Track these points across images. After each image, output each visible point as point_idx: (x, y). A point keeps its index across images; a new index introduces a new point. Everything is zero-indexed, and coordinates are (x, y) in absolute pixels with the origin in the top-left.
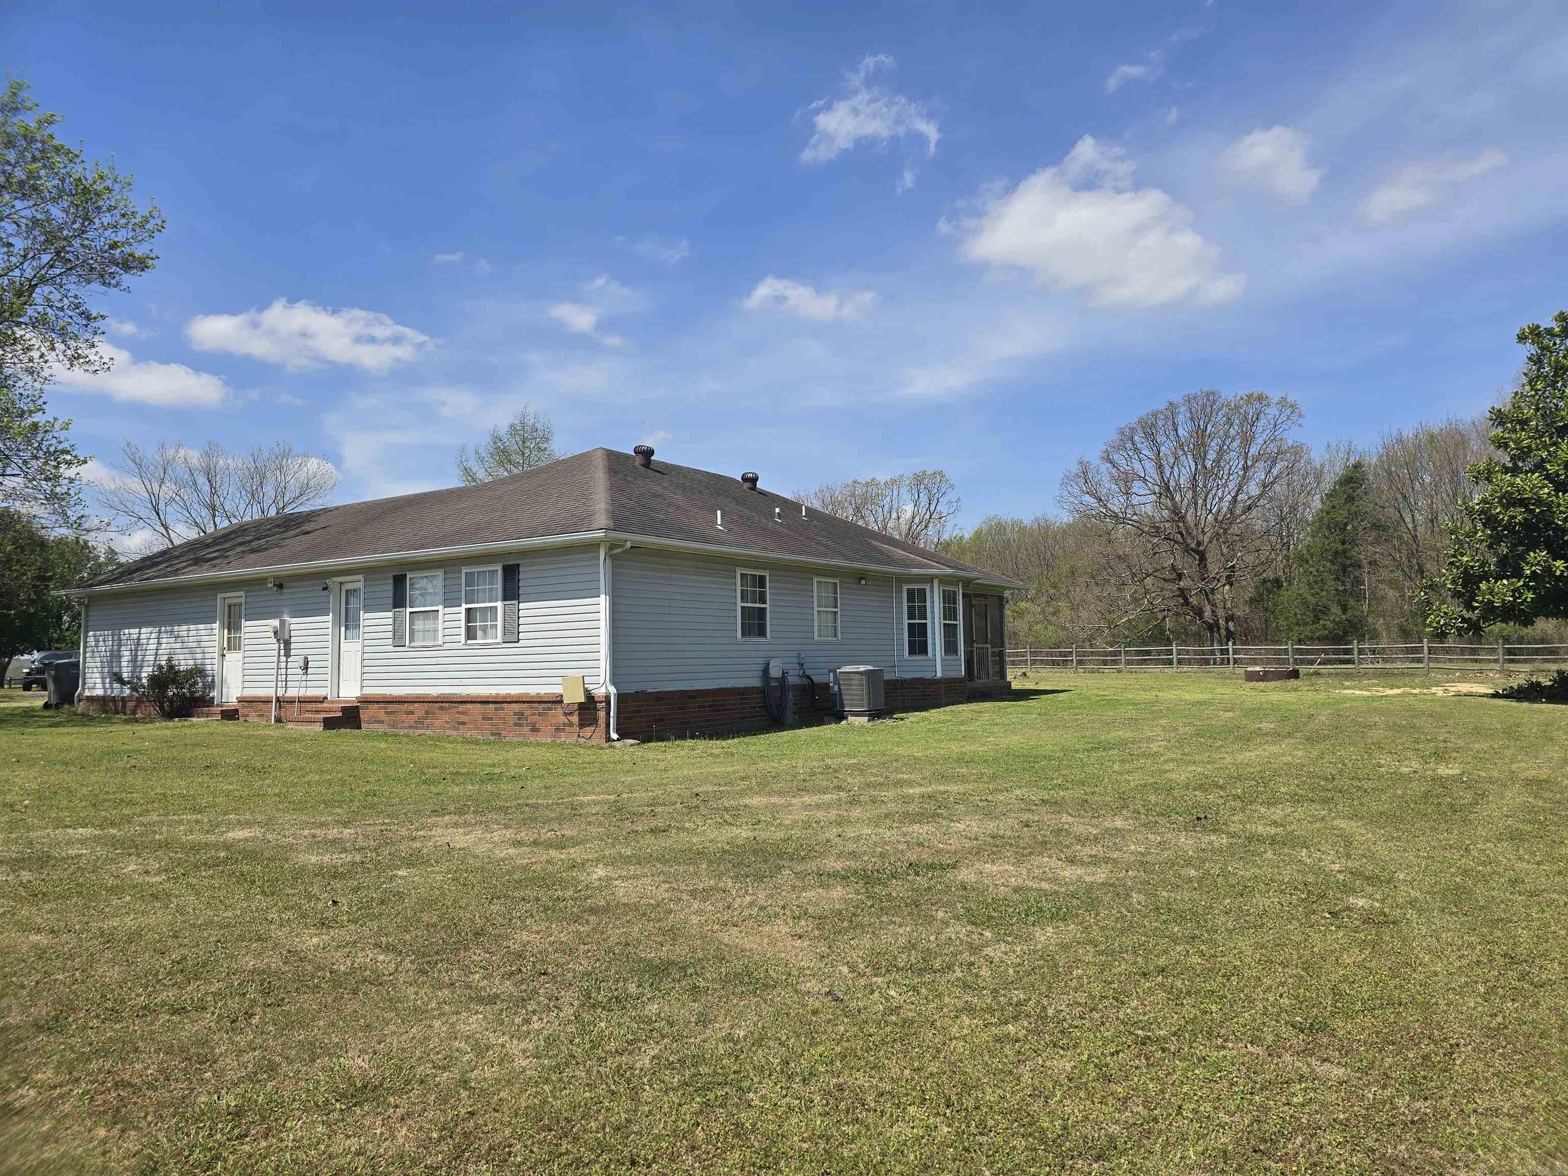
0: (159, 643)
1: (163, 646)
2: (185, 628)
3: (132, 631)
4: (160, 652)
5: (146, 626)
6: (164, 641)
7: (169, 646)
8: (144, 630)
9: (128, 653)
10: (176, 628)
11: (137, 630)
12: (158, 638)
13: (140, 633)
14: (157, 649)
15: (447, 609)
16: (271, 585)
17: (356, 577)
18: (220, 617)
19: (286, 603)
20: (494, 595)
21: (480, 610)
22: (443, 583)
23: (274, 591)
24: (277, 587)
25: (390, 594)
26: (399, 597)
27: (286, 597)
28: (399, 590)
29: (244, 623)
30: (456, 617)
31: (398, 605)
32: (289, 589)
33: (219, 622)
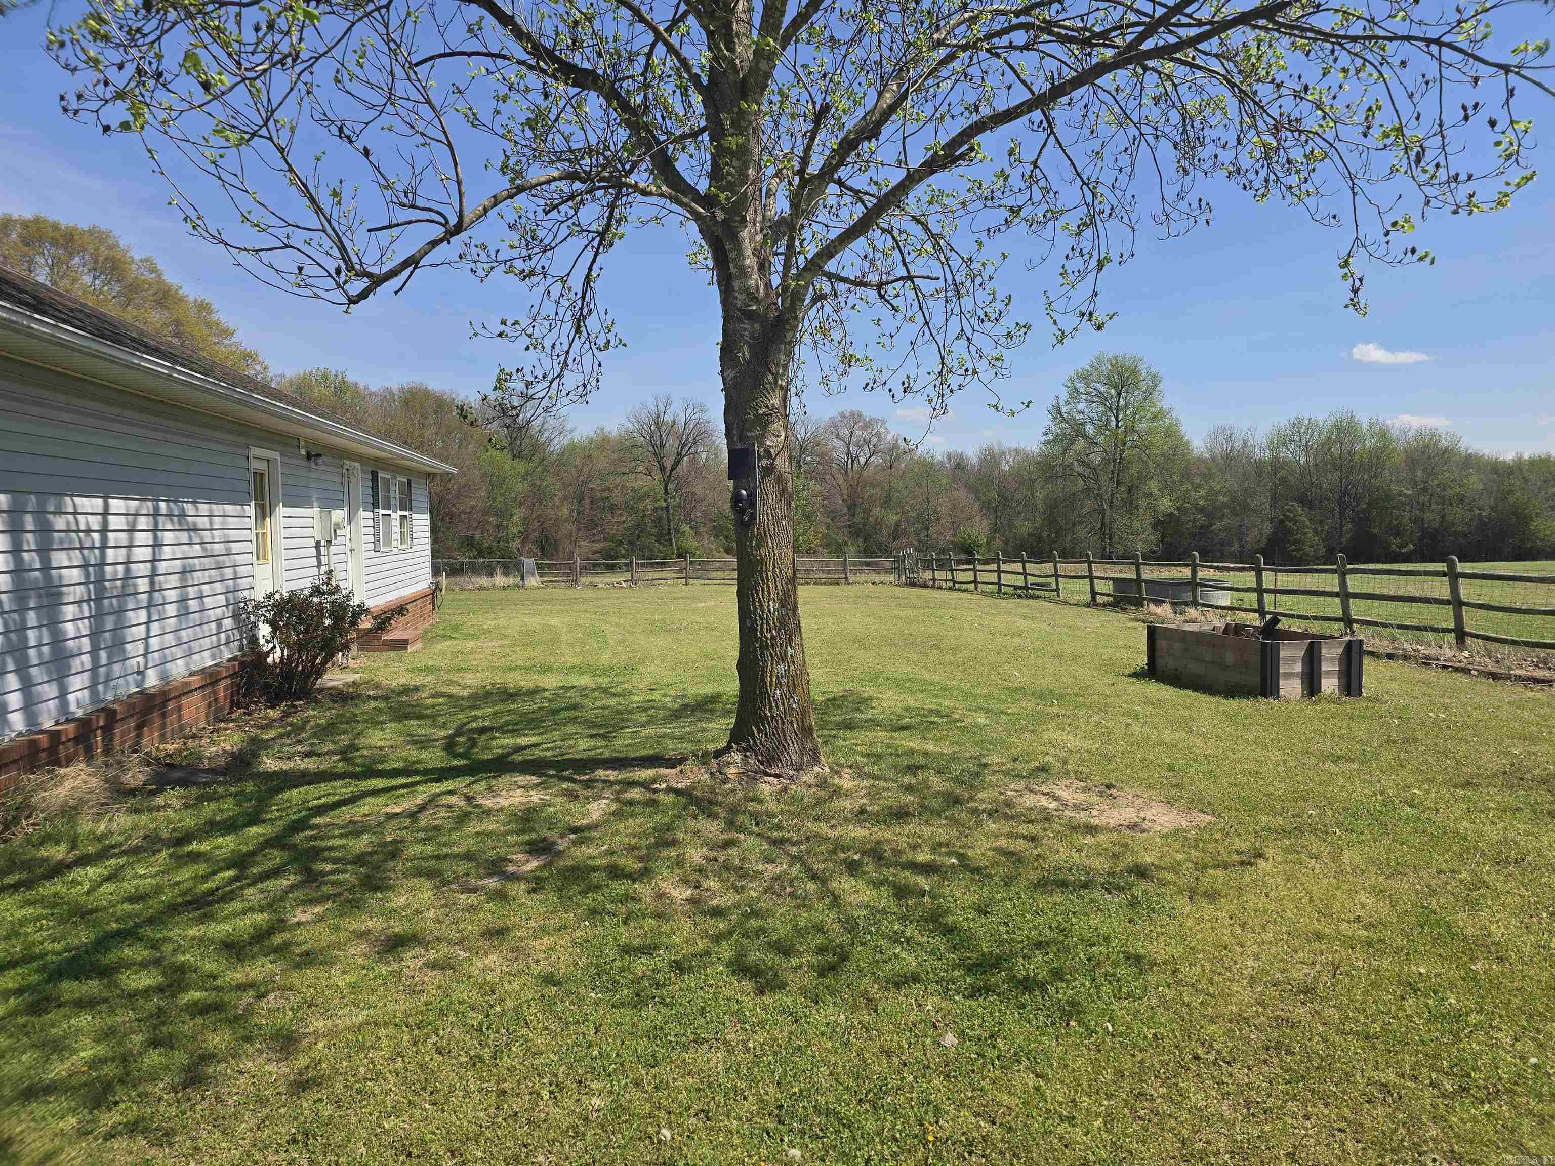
0: (157, 545)
1: (167, 552)
2: (204, 508)
3: (84, 503)
4: (162, 567)
5: (125, 494)
6: (168, 537)
7: (179, 551)
8: (116, 505)
9: (75, 575)
10: (189, 508)
11: (97, 504)
12: (155, 531)
13: (106, 513)
14: (154, 561)
15: (394, 515)
16: (303, 452)
17: (358, 465)
18: (252, 494)
19: (313, 484)
20: (407, 504)
21: (403, 517)
22: (392, 488)
23: (304, 463)
24: (309, 457)
25: (370, 492)
26: (375, 496)
27: (313, 475)
28: (374, 488)
29: (281, 510)
30: (396, 522)
31: (375, 505)
32: (316, 464)
33: (252, 504)
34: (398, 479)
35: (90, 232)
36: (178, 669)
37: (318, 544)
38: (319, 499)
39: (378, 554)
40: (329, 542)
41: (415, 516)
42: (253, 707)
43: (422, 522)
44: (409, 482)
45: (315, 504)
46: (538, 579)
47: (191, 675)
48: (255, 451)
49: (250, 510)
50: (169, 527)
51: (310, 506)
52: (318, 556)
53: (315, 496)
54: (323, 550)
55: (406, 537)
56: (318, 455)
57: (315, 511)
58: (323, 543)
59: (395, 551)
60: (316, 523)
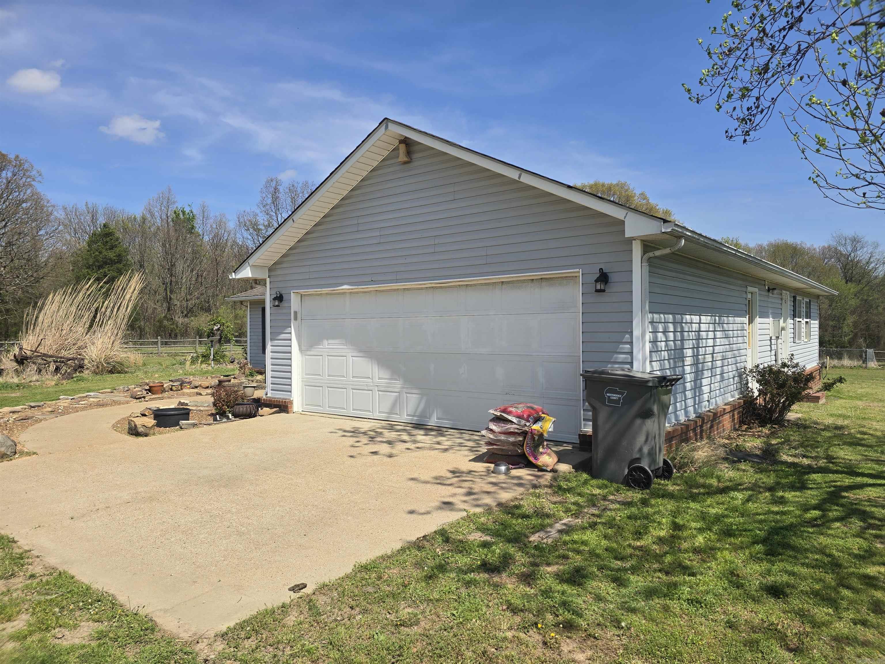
0: (715, 338)
1: (718, 342)
2: (731, 320)
3: (693, 318)
4: (716, 349)
5: (706, 313)
6: (718, 334)
7: (722, 342)
8: (703, 318)
9: (690, 352)
10: (726, 320)
11: (697, 318)
12: (714, 331)
13: (700, 323)
15: (802, 321)
16: (767, 288)
17: (788, 293)
18: (747, 311)
19: (770, 305)
20: (808, 316)
21: (807, 322)
22: (802, 305)
23: (767, 293)
24: (769, 290)
25: (792, 309)
26: (794, 311)
27: (770, 300)
28: (795, 306)
29: (758, 320)
30: (803, 326)
31: (794, 316)
32: (773, 294)
33: (747, 317)
34: (805, 300)
35: (617, 185)
36: (720, 401)
37: (771, 338)
38: (772, 313)
39: (795, 344)
40: (778, 338)
41: (812, 322)
42: (752, 425)
43: (815, 324)
44: (810, 300)
45: (770, 316)
46: (876, 363)
47: (725, 405)
48: (750, 289)
49: (746, 320)
50: (719, 330)
51: (768, 317)
52: (771, 345)
53: (770, 311)
54: (773, 342)
55: (809, 334)
56: (774, 289)
57: (770, 320)
58: (773, 338)
59: (803, 343)
60: (771, 326)
